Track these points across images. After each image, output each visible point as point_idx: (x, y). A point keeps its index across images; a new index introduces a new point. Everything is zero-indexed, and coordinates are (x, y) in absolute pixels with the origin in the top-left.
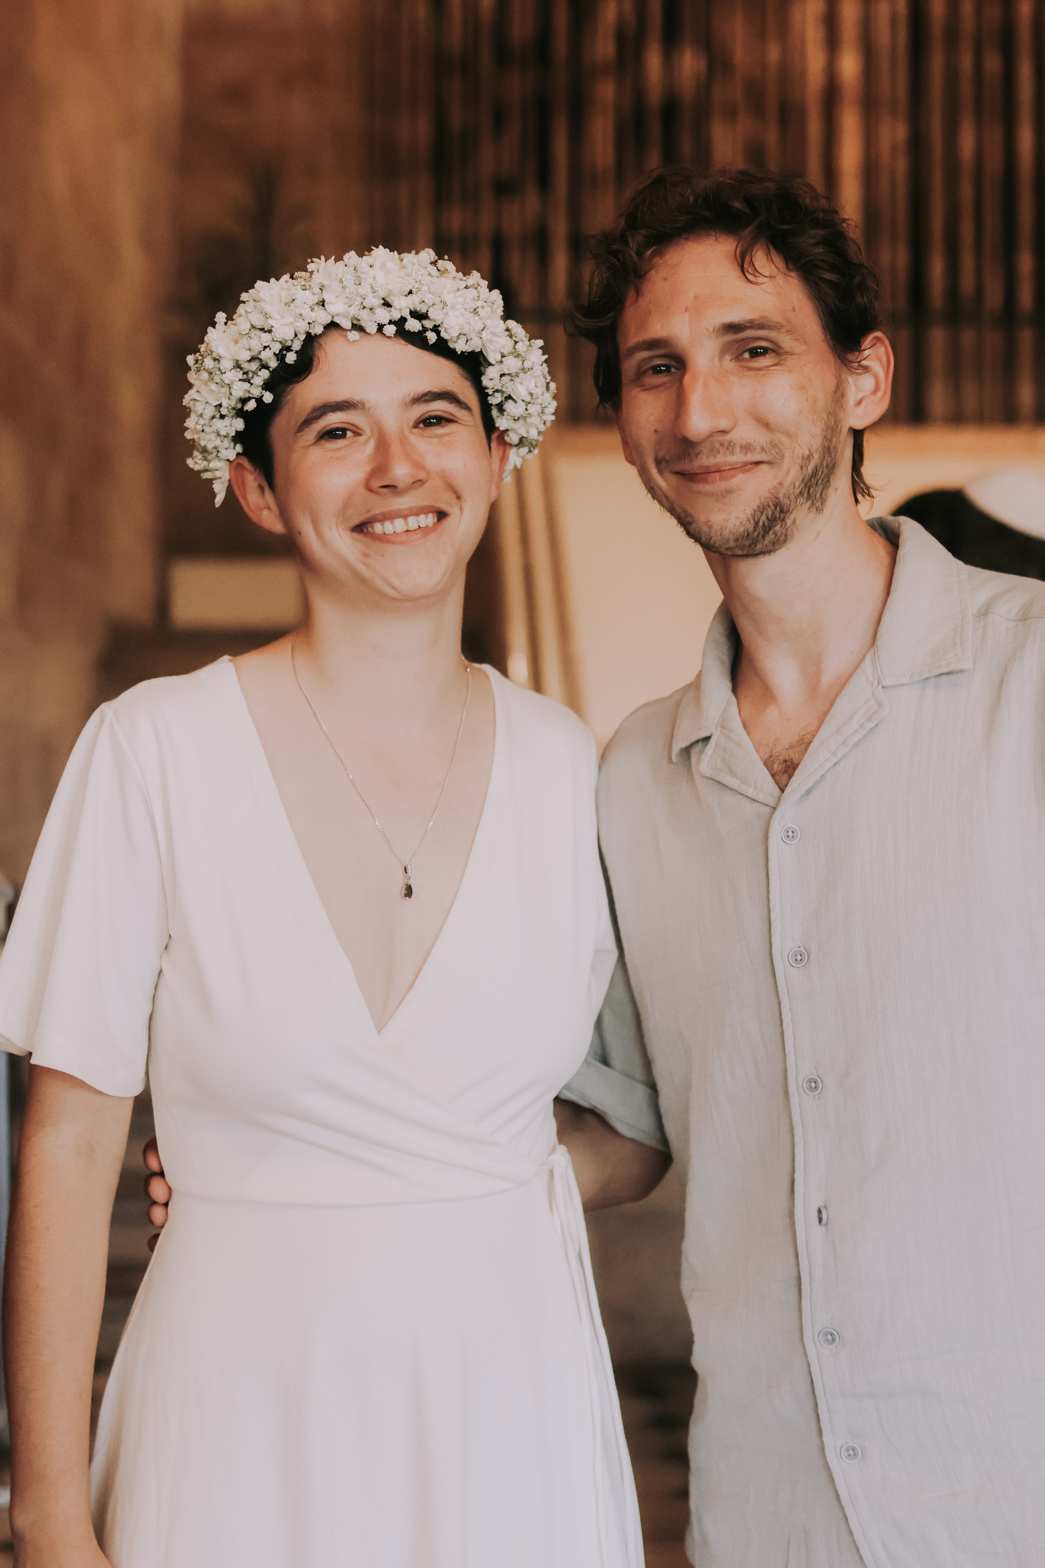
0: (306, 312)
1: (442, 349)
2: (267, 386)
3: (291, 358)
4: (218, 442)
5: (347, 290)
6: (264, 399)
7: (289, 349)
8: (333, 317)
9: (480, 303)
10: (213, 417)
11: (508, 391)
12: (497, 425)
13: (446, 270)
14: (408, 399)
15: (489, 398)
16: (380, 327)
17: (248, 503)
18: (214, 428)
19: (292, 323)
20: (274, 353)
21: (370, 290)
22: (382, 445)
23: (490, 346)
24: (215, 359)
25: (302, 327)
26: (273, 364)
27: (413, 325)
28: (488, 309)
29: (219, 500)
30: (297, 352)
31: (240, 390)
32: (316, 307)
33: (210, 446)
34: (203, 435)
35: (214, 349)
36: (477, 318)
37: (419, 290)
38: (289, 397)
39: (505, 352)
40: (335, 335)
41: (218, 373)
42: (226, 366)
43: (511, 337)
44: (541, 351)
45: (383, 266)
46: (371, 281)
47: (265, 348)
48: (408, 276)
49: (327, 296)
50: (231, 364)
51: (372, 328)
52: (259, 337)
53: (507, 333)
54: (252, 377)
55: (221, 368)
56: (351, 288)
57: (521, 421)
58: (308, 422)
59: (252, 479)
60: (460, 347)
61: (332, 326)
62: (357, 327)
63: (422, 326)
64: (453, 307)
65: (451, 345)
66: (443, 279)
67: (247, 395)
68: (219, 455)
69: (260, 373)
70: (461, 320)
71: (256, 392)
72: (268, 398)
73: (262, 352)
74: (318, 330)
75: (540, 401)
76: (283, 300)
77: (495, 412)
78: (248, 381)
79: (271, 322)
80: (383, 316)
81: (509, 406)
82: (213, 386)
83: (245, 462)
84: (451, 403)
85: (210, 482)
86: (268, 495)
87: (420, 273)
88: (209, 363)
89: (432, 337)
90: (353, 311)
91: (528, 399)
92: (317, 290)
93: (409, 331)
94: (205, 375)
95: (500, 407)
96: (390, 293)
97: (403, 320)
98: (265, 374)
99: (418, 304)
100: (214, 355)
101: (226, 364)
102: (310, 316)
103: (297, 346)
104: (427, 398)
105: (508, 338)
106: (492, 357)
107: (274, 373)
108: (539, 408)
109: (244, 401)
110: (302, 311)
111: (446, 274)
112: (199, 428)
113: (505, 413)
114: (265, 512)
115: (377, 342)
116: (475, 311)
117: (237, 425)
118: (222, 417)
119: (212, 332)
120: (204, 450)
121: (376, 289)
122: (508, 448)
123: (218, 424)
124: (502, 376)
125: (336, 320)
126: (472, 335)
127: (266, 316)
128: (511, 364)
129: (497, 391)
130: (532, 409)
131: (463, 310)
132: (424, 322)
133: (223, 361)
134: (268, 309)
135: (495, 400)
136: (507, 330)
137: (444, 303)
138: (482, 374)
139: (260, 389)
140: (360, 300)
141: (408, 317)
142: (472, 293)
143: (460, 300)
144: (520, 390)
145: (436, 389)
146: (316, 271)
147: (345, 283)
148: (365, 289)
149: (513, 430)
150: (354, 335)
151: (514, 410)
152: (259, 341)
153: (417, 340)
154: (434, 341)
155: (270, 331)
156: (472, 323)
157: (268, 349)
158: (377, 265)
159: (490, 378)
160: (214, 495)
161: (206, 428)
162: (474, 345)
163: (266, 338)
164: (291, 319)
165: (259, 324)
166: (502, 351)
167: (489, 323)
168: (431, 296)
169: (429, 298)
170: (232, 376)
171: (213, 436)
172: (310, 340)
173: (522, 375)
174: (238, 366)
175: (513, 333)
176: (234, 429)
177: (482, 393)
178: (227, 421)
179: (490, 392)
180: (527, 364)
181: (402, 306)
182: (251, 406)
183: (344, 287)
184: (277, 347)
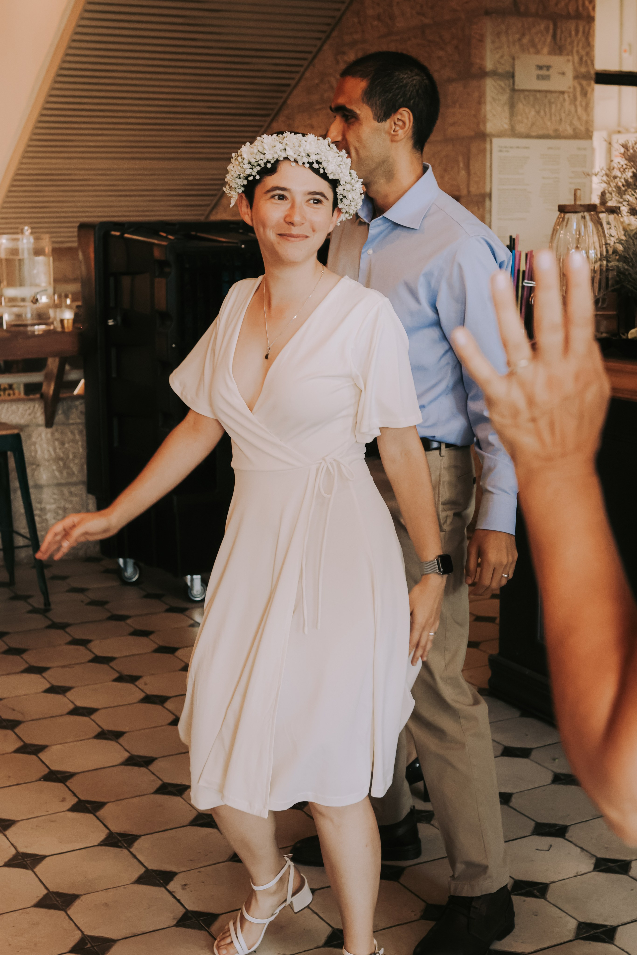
0: (279, 152)
1: (324, 176)
2: (259, 173)
3: (269, 166)
4: (236, 186)
5: (295, 148)
6: (256, 177)
7: (269, 162)
8: (288, 156)
9: (342, 163)
10: (237, 177)
11: (345, 195)
12: (338, 206)
13: (333, 148)
14: (307, 192)
15: (338, 196)
16: (304, 163)
17: (241, 210)
18: (236, 181)
19: (273, 154)
20: (264, 162)
21: (303, 150)
22: (293, 206)
23: (342, 178)
24: (242, 158)
25: (276, 157)
26: (263, 166)
27: (316, 166)
28: (344, 166)
29: (231, 206)
30: (272, 164)
31: (248, 172)
32: (283, 151)
33: (233, 186)
34: (231, 182)
35: (243, 154)
36: (339, 168)
37: (321, 154)
38: (265, 179)
39: (347, 182)
40: (287, 162)
41: (242, 163)
42: (245, 162)
43: (351, 176)
44: (361, 183)
45: (310, 143)
46: (304, 147)
47: (261, 160)
48: (318, 148)
49: (287, 148)
50: (247, 162)
51: (300, 163)
52: (260, 155)
53: (350, 175)
54: (254, 168)
55: (244, 162)
56: (297, 148)
57: (348, 206)
58: (269, 191)
59: (245, 202)
60: (331, 177)
61: (286, 159)
62: (296, 161)
63: (319, 166)
64: (332, 163)
65: (328, 175)
66: (330, 152)
67: (251, 174)
68: (236, 190)
69: (257, 167)
70: (333, 168)
71: (254, 174)
72: (258, 177)
73: (259, 161)
74: (281, 159)
75: (356, 201)
76: (272, 145)
77: (339, 201)
78: (252, 169)
79: (265, 152)
80: (306, 160)
81: (344, 200)
82: (239, 168)
83: (244, 196)
84: (322, 197)
85: (231, 197)
86: (249, 210)
87: (323, 148)
88: (239, 159)
89: (322, 171)
90: (295, 156)
91: (352, 200)
92: (284, 145)
93: (314, 167)
94: (237, 163)
95: (341, 200)
96: (310, 153)
97: (313, 163)
98: (259, 168)
99: (319, 159)
100: (242, 157)
101: (246, 162)
102: (279, 153)
103: (272, 162)
104: (314, 193)
105: (350, 176)
106: (342, 182)
107: (262, 169)
108: (355, 204)
109: (249, 176)
110: (277, 151)
111: (332, 150)
112: (231, 179)
113: (342, 202)
114: (247, 216)
115: (302, 168)
116: (339, 166)
117: (244, 183)
118: (240, 178)
119: (244, 147)
120: (230, 187)
121: (305, 150)
122: (341, 213)
123: (238, 180)
124: (344, 190)
125: (289, 157)
126: (336, 174)
127: (264, 149)
128: (348, 187)
129: (341, 194)
130: (352, 204)
131: (335, 164)
132: (320, 165)
133: (245, 160)
134: (266, 147)
135: (340, 197)
136: (350, 173)
137: (329, 161)
138: (337, 187)
139: (256, 173)
140: (299, 152)
141: (315, 162)
142: (340, 158)
143: (335, 161)
144: (350, 196)
145: (317, 191)
146: (286, 137)
147: (295, 145)
148: (301, 149)
149: (345, 209)
150: (294, 164)
151: (346, 202)
152: (260, 157)
153: (316, 171)
154: (322, 172)
155: (264, 154)
156: (337, 170)
157: (262, 161)
158: (308, 141)
159: (339, 190)
160: (230, 204)
161: (233, 181)
162: (336, 177)
163: (262, 156)
164: (273, 152)
165: (260, 150)
166: (346, 181)
167: (344, 171)
168: (325, 158)
169: (324, 158)
170: (247, 166)
171: (235, 184)
172: (277, 161)
173: (351, 191)
174: (250, 163)
175: (352, 175)
176: (243, 183)
177: (335, 194)
178: (241, 180)
179: (338, 194)
180: (354, 188)
181: (313, 158)
182: (251, 178)
183: (294, 147)
184: (265, 161)
